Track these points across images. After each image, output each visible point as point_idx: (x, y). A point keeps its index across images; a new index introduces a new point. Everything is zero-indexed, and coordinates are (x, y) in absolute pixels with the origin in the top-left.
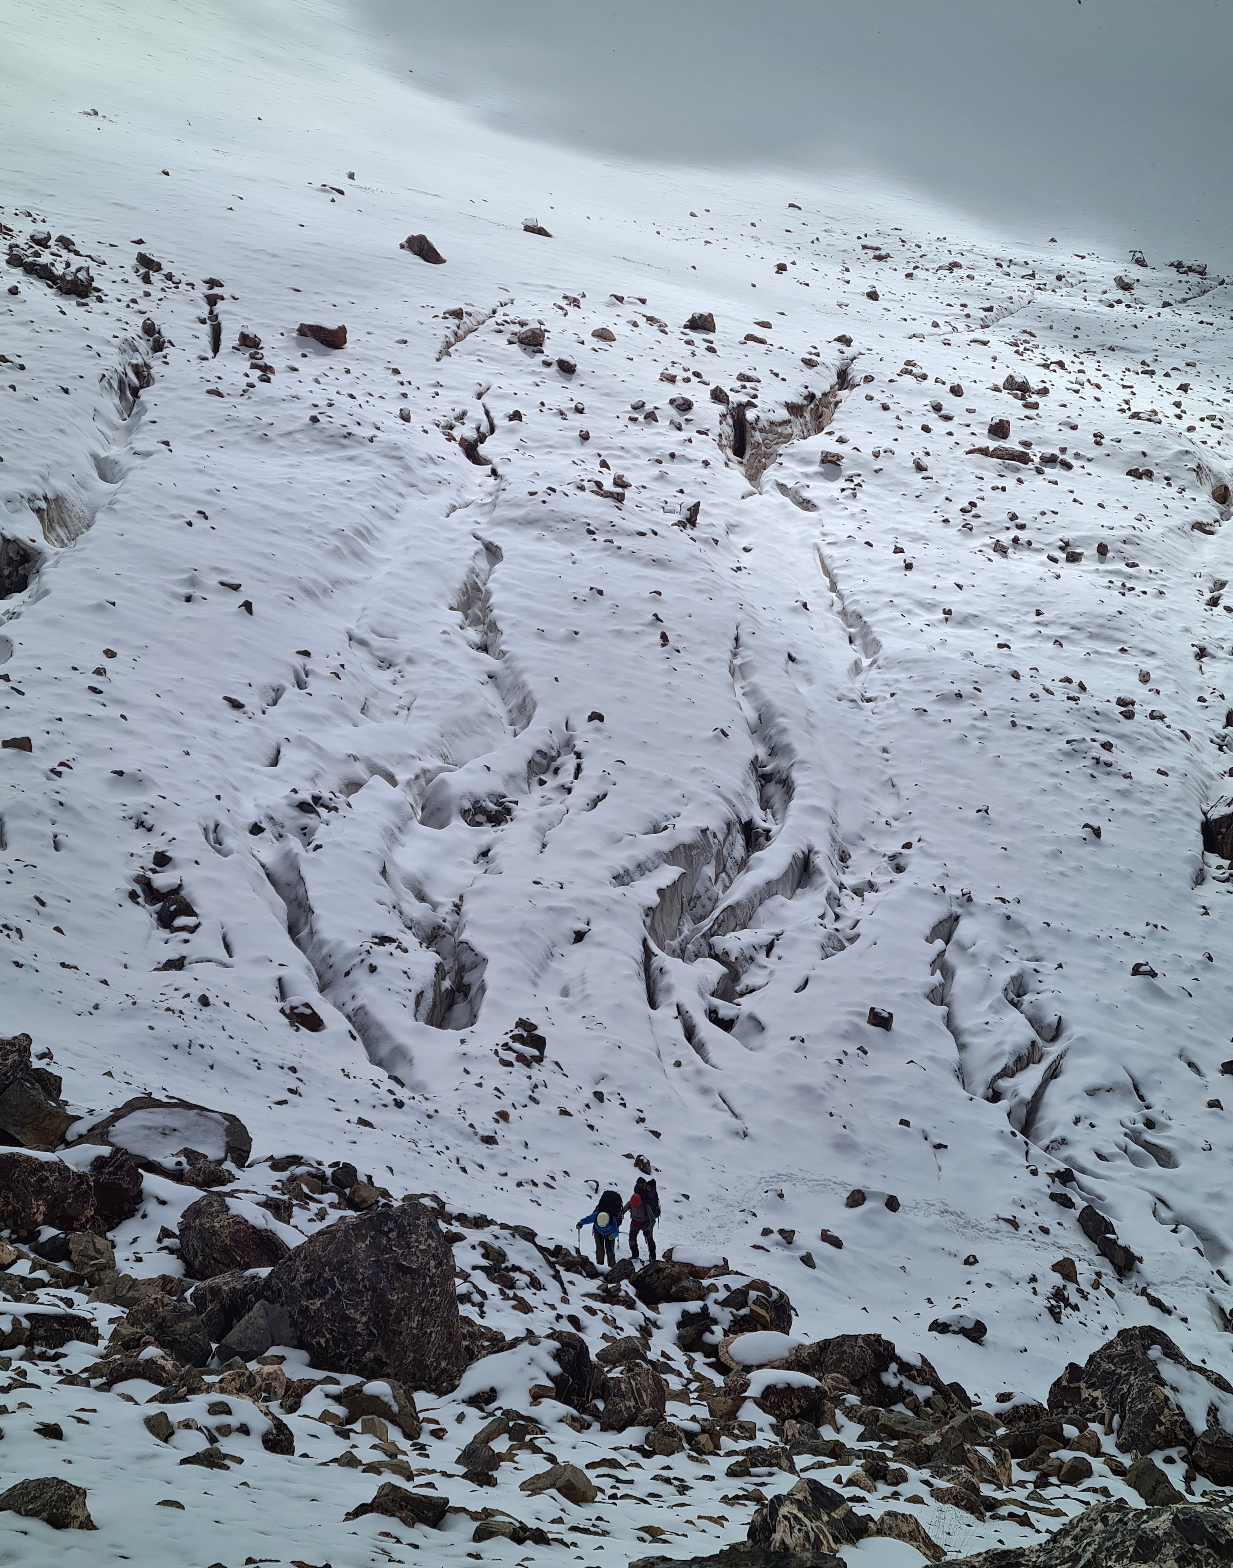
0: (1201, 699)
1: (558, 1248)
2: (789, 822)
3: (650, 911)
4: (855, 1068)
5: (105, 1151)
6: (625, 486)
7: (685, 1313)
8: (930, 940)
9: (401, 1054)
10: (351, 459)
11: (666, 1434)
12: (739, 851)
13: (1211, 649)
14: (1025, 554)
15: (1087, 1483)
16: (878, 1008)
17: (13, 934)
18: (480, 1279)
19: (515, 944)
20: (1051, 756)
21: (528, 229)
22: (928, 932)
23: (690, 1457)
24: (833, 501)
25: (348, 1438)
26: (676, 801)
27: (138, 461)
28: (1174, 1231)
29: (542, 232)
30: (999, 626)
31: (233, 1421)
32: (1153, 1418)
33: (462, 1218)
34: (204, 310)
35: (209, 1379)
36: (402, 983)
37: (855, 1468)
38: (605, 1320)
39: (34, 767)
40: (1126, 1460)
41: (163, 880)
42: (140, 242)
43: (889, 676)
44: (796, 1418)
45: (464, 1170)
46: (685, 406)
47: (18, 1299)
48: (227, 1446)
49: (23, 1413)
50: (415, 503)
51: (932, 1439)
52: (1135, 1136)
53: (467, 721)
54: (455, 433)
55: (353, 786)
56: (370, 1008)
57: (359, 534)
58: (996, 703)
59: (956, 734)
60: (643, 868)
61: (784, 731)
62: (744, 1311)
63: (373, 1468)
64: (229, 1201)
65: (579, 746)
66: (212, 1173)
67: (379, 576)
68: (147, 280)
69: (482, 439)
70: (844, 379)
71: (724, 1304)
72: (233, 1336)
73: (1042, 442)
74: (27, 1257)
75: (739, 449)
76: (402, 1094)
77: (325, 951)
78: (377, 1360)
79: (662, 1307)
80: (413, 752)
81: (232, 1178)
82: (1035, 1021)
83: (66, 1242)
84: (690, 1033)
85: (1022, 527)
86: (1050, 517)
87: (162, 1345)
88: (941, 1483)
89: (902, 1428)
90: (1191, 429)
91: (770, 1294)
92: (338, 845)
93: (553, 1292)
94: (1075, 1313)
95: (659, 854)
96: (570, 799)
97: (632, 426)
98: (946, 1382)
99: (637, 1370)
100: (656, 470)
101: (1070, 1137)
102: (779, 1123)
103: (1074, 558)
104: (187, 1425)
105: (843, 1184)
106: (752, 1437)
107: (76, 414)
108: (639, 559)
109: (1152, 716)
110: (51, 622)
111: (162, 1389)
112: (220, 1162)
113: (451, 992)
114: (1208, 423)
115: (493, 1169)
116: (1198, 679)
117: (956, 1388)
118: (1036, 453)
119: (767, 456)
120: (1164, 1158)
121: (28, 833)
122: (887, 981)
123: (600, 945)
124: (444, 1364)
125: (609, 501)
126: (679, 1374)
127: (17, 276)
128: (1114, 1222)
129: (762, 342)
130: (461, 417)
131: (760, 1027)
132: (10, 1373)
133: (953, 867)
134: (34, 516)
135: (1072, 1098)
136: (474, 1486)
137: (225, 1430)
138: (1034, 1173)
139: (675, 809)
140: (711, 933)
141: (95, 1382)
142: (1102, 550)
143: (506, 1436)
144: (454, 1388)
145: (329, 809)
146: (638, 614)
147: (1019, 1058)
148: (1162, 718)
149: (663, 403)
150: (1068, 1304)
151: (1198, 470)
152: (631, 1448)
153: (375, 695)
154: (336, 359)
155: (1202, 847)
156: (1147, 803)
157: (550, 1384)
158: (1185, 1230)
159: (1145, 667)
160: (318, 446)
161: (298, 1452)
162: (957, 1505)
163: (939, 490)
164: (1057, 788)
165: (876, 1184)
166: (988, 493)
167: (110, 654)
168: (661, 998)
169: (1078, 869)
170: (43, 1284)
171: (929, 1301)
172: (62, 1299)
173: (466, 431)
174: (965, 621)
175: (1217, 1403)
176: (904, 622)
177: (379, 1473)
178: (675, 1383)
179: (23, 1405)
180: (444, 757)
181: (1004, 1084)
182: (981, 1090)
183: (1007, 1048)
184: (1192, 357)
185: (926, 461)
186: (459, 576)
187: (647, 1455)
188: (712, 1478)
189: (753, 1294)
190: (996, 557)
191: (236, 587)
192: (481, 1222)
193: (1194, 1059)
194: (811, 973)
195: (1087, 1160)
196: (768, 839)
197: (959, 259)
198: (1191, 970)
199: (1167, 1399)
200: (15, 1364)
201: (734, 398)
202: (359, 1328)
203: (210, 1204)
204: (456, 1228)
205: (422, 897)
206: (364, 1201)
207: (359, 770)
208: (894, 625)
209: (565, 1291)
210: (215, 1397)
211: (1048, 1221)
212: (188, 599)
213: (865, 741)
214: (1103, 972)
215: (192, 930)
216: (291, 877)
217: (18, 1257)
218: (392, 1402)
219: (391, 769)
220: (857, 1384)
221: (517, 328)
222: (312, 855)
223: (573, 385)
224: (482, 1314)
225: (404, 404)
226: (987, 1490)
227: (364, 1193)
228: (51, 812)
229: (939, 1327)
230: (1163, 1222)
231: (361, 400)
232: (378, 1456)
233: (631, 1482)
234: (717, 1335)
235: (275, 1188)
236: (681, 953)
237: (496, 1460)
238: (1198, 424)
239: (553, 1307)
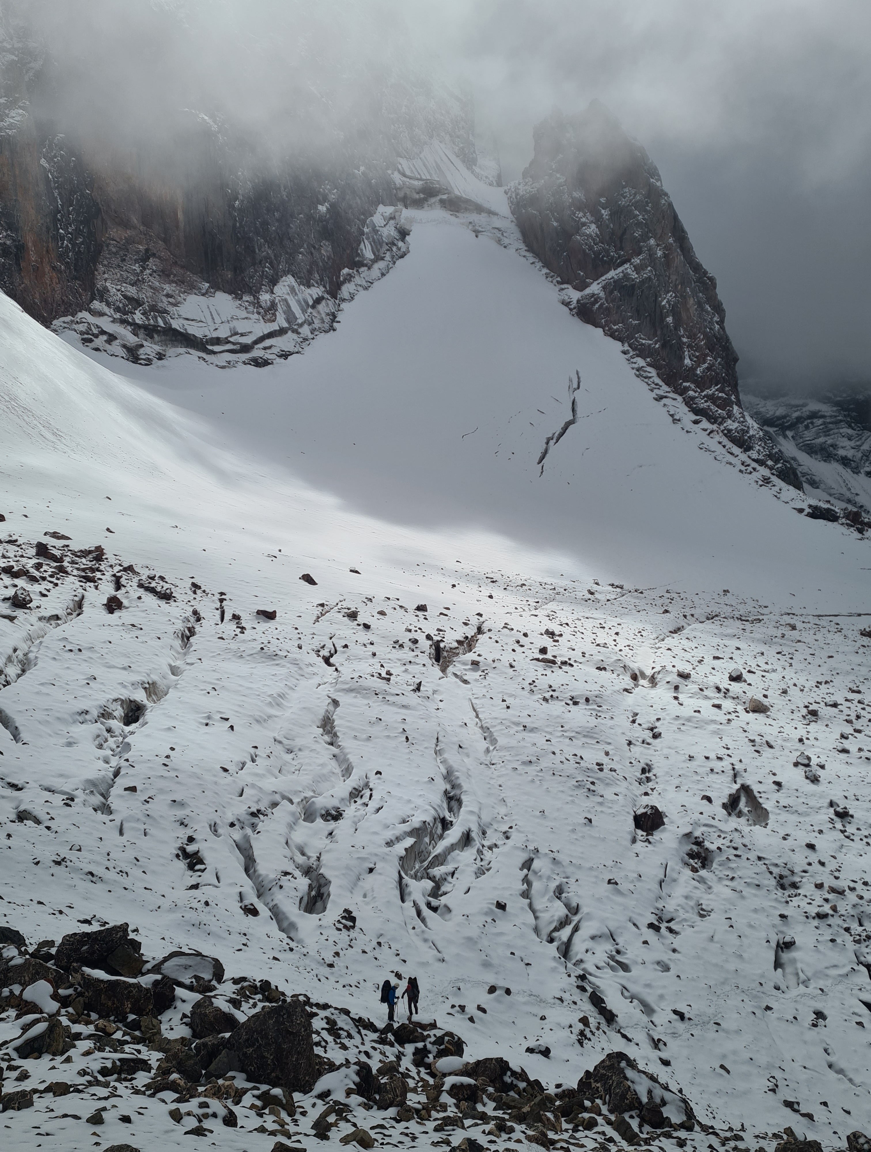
0: (631, 763)
1: (360, 1018)
2: (460, 817)
3: (401, 858)
4: (491, 929)
5: (159, 977)
6: (391, 675)
7: (416, 1048)
8: (521, 869)
9: (293, 926)
10: (277, 665)
11: (407, 1111)
12: (439, 831)
13: (633, 742)
14: (556, 702)
15: (596, 1129)
16: (500, 901)
17: (124, 874)
18: (325, 1034)
19: (343, 874)
20: (570, 788)
21: (351, 571)
22: (520, 866)
23: (417, 1122)
24: (477, 680)
25: (262, 1117)
26: (412, 809)
27: (188, 667)
28: (631, 1002)
29: (357, 572)
30: (546, 732)
31: (209, 1111)
32: (623, 1096)
33: (317, 1005)
34: (218, 605)
35: (201, 1089)
36: (294, 893)
37: (490, 1126)
38: (381, 1053)
39: (137, 799)
40: (613, 1118)
41: (191, 848)
42: (193, 578)
43: (501, 754)
44: (465, 1100)
45: (319, 980)
46: (415, 641)
47: (116, 1051)
48: (207, 1124)
49: (114, 1110)
50: (303, 682)
51: (526, 1109)
52: (612, 958)
53: (324, 775)
54: (320, 653)
55: (275, 805)
56: (280, 905)
57: (279, 696)
58: (546, 765)
59: (530, 778)
60: (398, 839)
61: (458, 778)
62: (443, 1047)
63: (273, 1133)
64: (213, 1000)
65: (371, 785)
66: (206, 986)
67: (288, 714)
68: (195, 592)
69: (332, 656)
70: (480, 631)
71: (433, 1043)
72: (212, 1067)
73: (561, 656)
74: (121, 1030)
75: (438, 660)
76: (293, 945)
77: (260, 879)
78: (277, 1077)
79: (406, 1046)
80: (301, 789)
81: (215, 988)
82: (567, 906)
83: (140, 1021)
84: (419, 913)
85: (554, 691)
86: (565, 687)
87: (179, 1072)
88: (530, 1133)
89: (513, 1104)
90: (621, 650)
91: (454, 1038)
92: (268, 831)
93: (357, 1040)
94: (589, 1042)
95: (405, 833)
96: (367, 809)
97: (393, 650)
98: (532, 1079)
99: (394, 1078)
100: (403, 668)
101: (584, 959)
102: (458, 955)
103: (576, 703)
104: (189, 1114)
105: (486, 983)
106: (446, 1111)
107: (163, 648)
108: (397, 705)
109: (611, 770)
110: (148, 736)
111: (178, 1095)
112: (210, 981)
113: (315, 897)
114: (627, 648)
115: (332, 979)
116: (629, 754)
117: (537, 1082)
118: (559, 660)
119: (449, 662)
120: (625, 967)
121: (133, 829)
122: (503, 888)
123: (380, 874)
124: (307, 1078)
125: (384, 681)
126: (414, 1079)
127: (141, 592)
128: (605, 998)
129: (446, 615)
130: (323, 647)
131: (449, 910)
132: (110, 1089)
133: (530, 837)
134: (143, 691)
135: (584, 941)
136: (319, 1141)
137: (206, 1116)
138: (569, 976)
139: (413, 813)
140: (428, 868)
141: (148, 1093)
142: (587, 700)
143: (334, 1114)
144: (311, 1090)
145: (264, 815)
146: (396, 728)
147: (561, 923)
148: (615, 771)
149: (406, 641)
150: (586, 1038)
151: (625, 667)
152: (391, 1118)
153: (285, 765)
154: (272, 624)
155: (634, 826)
156: (611, 808)
157: (355, 1087)
158: (635, 1001)
159: (607, 749)
160: (263, 660)
161: (239, 1126)
162: (537, 1143)
163: (520, 675)
164: (573, 802)
165: (501, 983)
166: (540, 677)
167: (172, 749)
168: (406, 898)
169: (583, 837)
170: (127, 1043)
171: (525, 1038)
172: (136, 1050)
173: (325, 653)
174: (532, 730)
175: (651, 1088)
176: (507, 731)
177: (275, 1136)
178: (411, 1083)
179: (114, 1106)
180: (314, 791)
181: (555, 934)
182: (545, 937)
183: (556, 918)
184: (620, 621)
185: (514, 664)
186: (321, 713)
187: (398, 1121)
188: (427, 1133)
189: (446, 1038)
190: (544, 703)
191: (227, 719)
192: (325, 1007)
193: (636, 922)
194: (471, 885)
195: (592, 969)
196: (452, 825)
197: (525, 583)
198: (632, 882)
199: (629, 1087)
200: (112, 1084)
201: (436, 638)
202: (269, 1062)
203: (205, 1002)
204: (315, 1010)
205: (303, 854)
206: (274, 998)
207: (278, 798)
208: (503, 732)
209: (363, 1039)
210: (202, 1099)
211: (576, 999)
212: (207, 725)
213: (492, 782)
214: (595, 883)
215: (203, 871)
216: (246, 846)
217: (117, 1030)
218: (283, 1099)
219: (291, 797)
220: (492, 1082)
221: (346, 611)
222: (256, 836)
223: (369, 633)
224: (326, 1052)
225: (299, 642)
226: (551, 1135)
227: (274, 994)
228: (144, 819)
229: (530, 1050)
230: (626, 998)
231: (282, 640)
232: (276, 1127)
233: (390, 1136)
234: (431, 1058)
235: (234, 993)
236: (415, 877)
237: (329, 1127)
238: (623, 648)
239: (357, 1047)
